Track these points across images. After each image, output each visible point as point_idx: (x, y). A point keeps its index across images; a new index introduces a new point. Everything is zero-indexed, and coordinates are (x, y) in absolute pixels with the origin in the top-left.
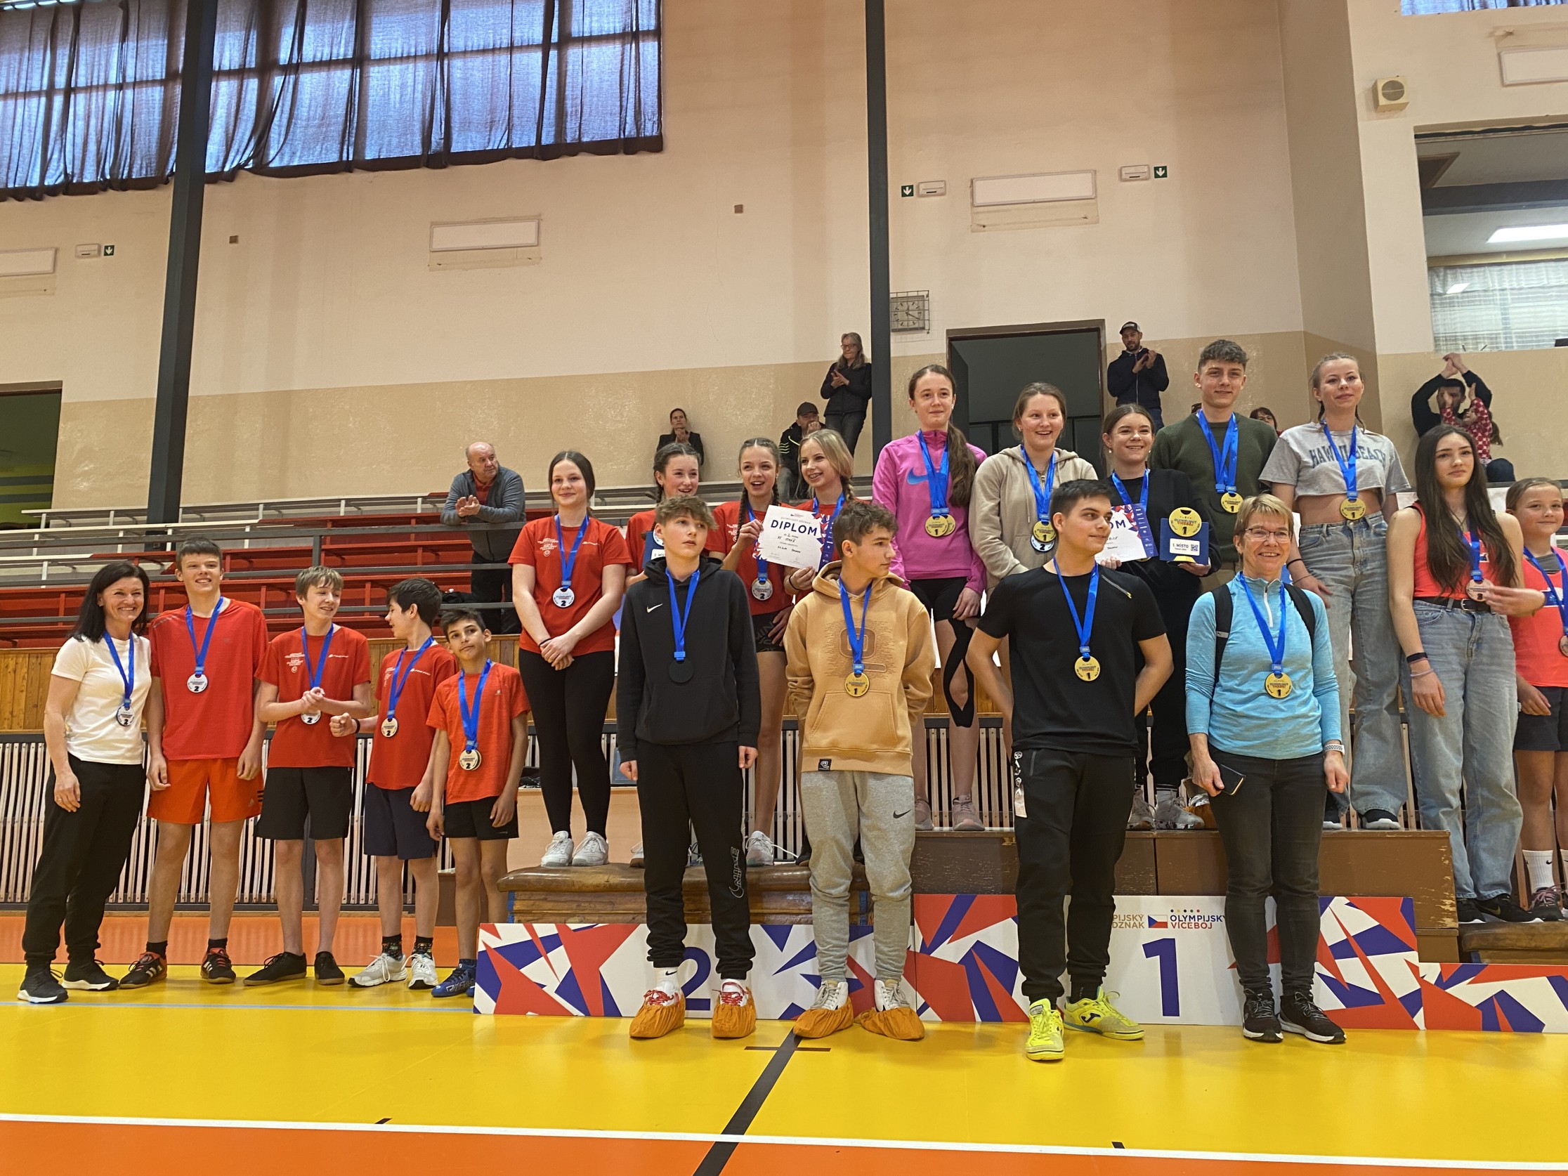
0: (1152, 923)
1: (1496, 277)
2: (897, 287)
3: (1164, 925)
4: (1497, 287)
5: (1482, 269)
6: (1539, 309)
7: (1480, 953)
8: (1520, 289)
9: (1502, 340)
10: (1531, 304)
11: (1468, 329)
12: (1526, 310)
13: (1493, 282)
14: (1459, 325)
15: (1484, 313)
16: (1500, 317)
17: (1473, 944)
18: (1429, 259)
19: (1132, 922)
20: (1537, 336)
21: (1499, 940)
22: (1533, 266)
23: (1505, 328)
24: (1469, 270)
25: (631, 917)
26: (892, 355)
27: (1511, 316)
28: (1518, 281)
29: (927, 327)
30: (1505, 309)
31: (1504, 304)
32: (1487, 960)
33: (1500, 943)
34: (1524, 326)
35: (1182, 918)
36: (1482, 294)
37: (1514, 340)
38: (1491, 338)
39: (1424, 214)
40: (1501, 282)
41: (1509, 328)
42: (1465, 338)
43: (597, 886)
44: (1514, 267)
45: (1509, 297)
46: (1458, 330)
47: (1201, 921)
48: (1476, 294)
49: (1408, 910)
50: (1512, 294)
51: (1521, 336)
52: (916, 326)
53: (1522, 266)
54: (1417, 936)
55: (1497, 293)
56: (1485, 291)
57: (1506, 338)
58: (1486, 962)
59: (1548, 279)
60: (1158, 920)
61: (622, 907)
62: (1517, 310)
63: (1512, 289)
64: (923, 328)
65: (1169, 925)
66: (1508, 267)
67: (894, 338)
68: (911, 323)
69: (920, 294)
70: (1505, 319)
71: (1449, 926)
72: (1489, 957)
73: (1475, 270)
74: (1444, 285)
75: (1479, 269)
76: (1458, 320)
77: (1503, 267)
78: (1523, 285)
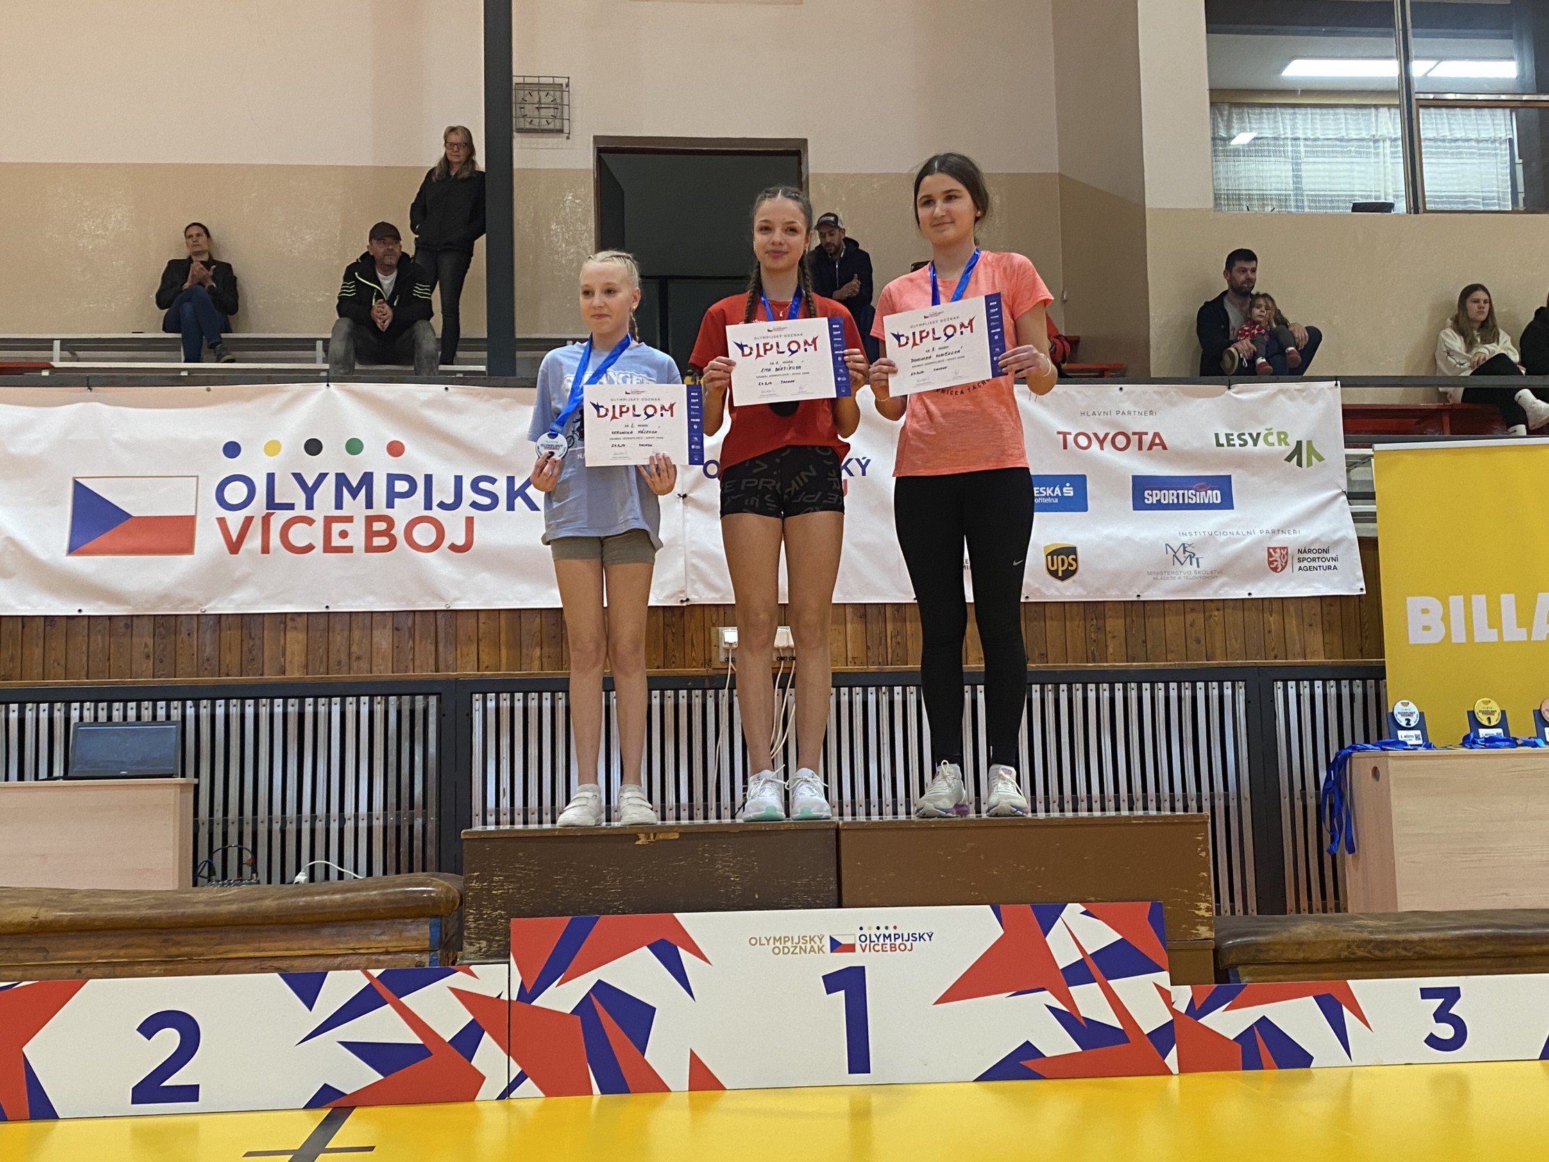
0: (835, 946)
1: (1288, 122)
2: (522, 68)
3: (851, 948)
4: (1290, 136)
5: (1273, 110)
6: (1334, 167)
7: (1240, 969)
8: (1315, 140)
9: (1293, 204)
10: (1326, 160)
11: (1255, 186)
12: (1320, 167)
13: (1284, 129)
14: (1243, 181)
15: (1273, 167)
16: (1291, 174)
17: (1232, 958)
18: (1211, 91)
19: (809, 946)
20: (1332, 201)
21: (1261, 951)
22: (1331, 111)
23: (1297, 189)
24: (1257, 111)
25: (75, 969)
26: (517, 165)
27: (1303, 174)
28: (1313, 129)
29: (566, 130)
30: (1297, 164)
31: (1297, 158)
32: (1247, 979)
33: (1263, 956)
34: (1317, 187)
35: (874, 938)
36: (1272, 142)
37: (1306, 203)
38: (1280, 200)
39: (1208, 32)
40: (1294, 128)
41: (1301, 189)
42: (1250, 197)
43: (20, 924)
44: (1309, 110)
45: (1302, 149)
46: (1243, 187)
47: (899, 941)
48: (1266, 142)
49: (1157, 918)
50: (1306, 146)
51: (1314, 199)
52: (551, 126)
53: (1318, 111)
54: (1168, 951)
55: (1289, 142)
56: (1275, 139)
57: (1297, 201)
58: (1245, 980)
59: (1347, 129)
60: (843, 940)
61: (60, 955)
62: (1311, 167)
63: (1305, 139)
64: (561, 131)
65: (858, 947)
66: (1303, 111)
67: (520, 143)
68: (544, 122)
69: (558, 81)
70: (1297, 176)
71: (1203, 936)
72: (1248, 974)
73: (1264, 111)
74: (1229, 127)
75: (1269, 110)
76: (1242, 174)
77: (1297, 110)
78: (1319, 135)
